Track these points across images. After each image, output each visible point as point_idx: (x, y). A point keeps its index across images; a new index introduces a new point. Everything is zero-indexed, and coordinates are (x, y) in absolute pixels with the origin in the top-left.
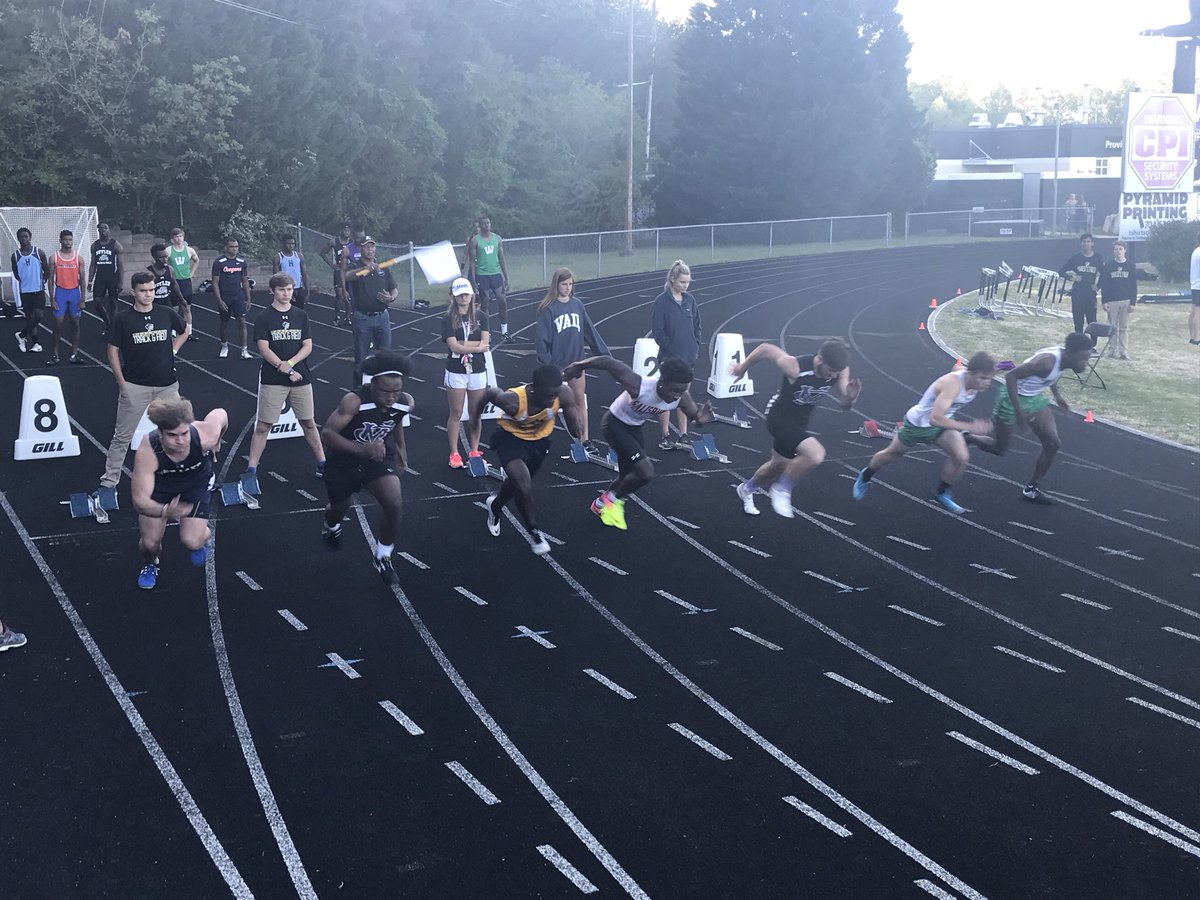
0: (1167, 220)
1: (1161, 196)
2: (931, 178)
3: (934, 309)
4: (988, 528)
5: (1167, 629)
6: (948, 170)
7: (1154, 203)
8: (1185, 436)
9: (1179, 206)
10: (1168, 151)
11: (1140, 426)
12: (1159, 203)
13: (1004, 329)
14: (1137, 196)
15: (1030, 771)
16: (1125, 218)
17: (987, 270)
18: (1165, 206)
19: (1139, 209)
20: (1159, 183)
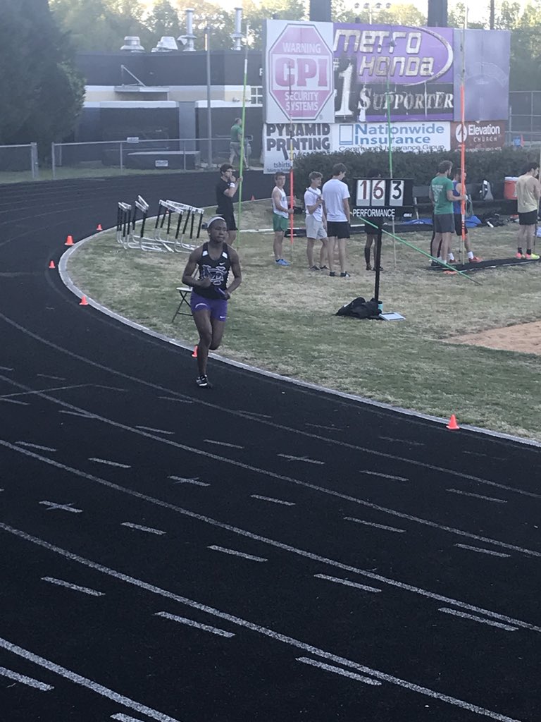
0: (310, 152)
1: (304, 126)
2: (79, 107)
3: (70, 246)
4: (67, 466)
5: (212, 547)
6: (97, 97)
7: (297, 135)
8: (282, 366)
9: (322, 137)
10: (308, 80)
11: (243, 360)
12: (302, 135)
13: (138, 267)
14: (280, 127)
15: (44, 687)
16: (269, 149)
17: (123, 205)
18: (308, 137)
19: (283, 140)
20: (301, 113)
